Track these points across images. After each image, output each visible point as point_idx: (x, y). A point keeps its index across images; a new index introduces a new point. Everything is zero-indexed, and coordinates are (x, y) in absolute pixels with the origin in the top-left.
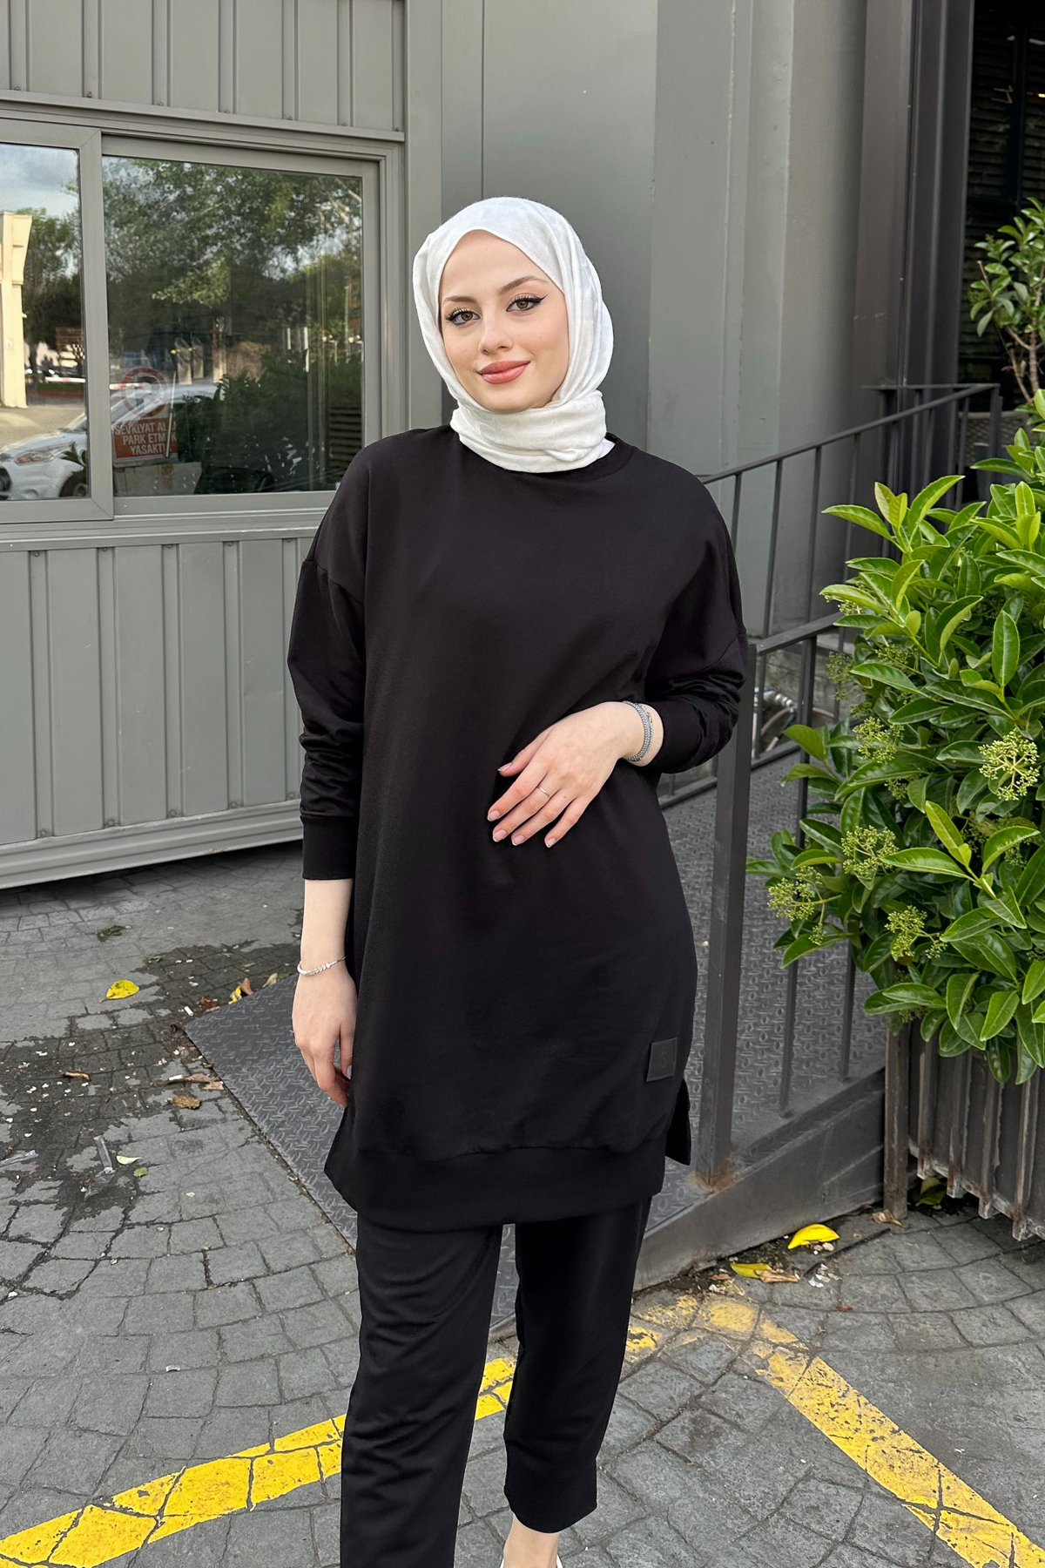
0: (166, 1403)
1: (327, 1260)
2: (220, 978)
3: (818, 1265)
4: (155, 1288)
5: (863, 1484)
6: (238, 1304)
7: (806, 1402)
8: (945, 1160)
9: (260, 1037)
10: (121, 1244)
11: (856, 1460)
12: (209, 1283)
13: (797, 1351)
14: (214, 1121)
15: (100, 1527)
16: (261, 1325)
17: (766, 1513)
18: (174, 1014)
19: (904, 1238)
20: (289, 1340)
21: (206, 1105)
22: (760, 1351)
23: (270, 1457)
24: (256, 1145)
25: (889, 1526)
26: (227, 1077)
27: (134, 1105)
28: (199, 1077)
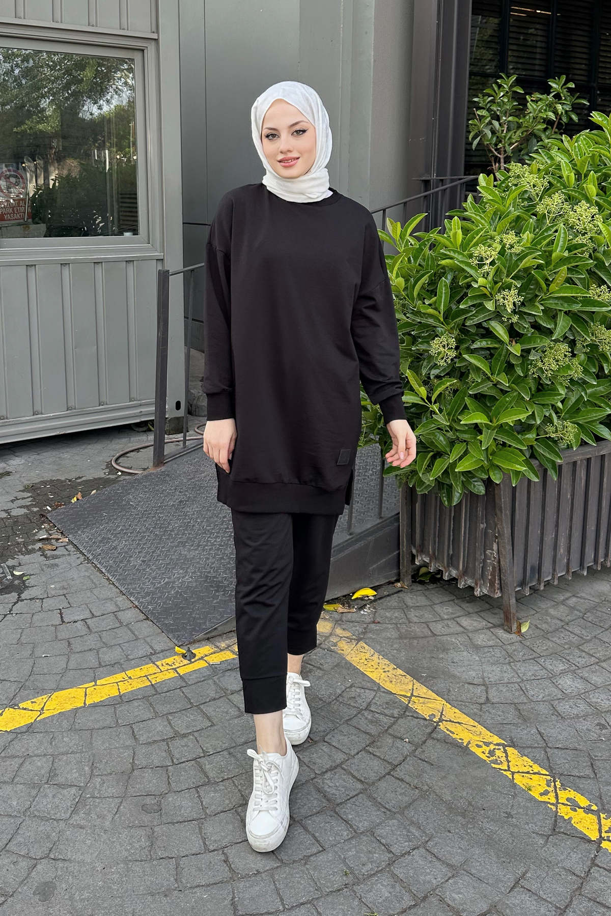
0: (43, 669)
1: (122, 610)
2: (65, 493)
3: (365, 605)
4: (36, 625)
5: (377, 688)
6: (78, 630)
7: (354, 659)
8: (428, 554)
9: (88, 517)
10: (18, 608)
11: (375, 680)
12: (63, 622)
13: (351, 639)
14: (64, 555)
15: (13, 715)
16: (90, 637)
17: (330, 700)
18: (41, 509)
19: (409, 594)
20: (104, 643)
21: (59, 549)
22: (334, 639)
23: (95, 687)
24: (87, 565)
25: (387, 703)
26: (70, 536)
27: (21, 549)
28: (56, 536)
